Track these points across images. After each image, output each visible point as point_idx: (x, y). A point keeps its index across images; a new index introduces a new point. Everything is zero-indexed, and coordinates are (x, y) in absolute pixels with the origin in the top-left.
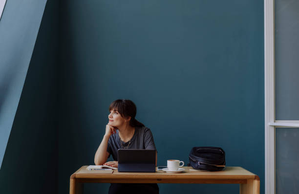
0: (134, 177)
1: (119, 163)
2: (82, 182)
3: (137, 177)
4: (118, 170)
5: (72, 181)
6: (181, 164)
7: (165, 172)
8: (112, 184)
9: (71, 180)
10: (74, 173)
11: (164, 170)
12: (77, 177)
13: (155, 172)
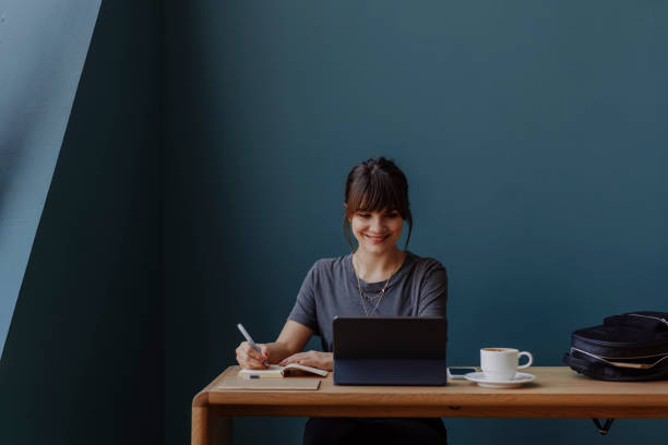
0: (384, 400)
1: (336, 358)
2: (225, 415)
3: (391, 400)
4: (335, 379)
5: (197, 413)
6: (523, 360)
7: (475, 384)
8: (312, 419)
9: (193, 409)
10: (203, 391)
11: (470, 377)
12: (212, 400)
13: (444, 384)
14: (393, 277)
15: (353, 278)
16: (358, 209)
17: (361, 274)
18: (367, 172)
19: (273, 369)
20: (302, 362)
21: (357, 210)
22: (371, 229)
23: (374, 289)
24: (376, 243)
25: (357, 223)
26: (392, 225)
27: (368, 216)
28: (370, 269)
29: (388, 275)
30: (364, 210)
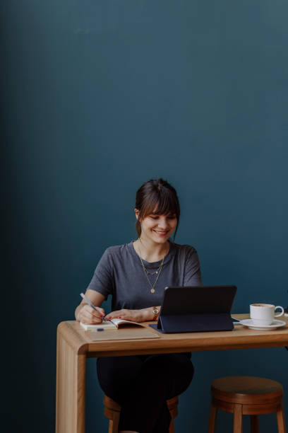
14: (165, 258)
15: (137, 259)
16: (152, 213)
17: (143, 256)
18: (155, 188)
19: (107, 324)
20: (122, 317)
21: (150, 214)
22: (159, 226)
23: (153, 266)
24: (161, 235)
25: (147, 223)
26: (173, 223)
27: (157, 218)
28: (150, 253)
29: (163, 257)
30: (155, 214)
